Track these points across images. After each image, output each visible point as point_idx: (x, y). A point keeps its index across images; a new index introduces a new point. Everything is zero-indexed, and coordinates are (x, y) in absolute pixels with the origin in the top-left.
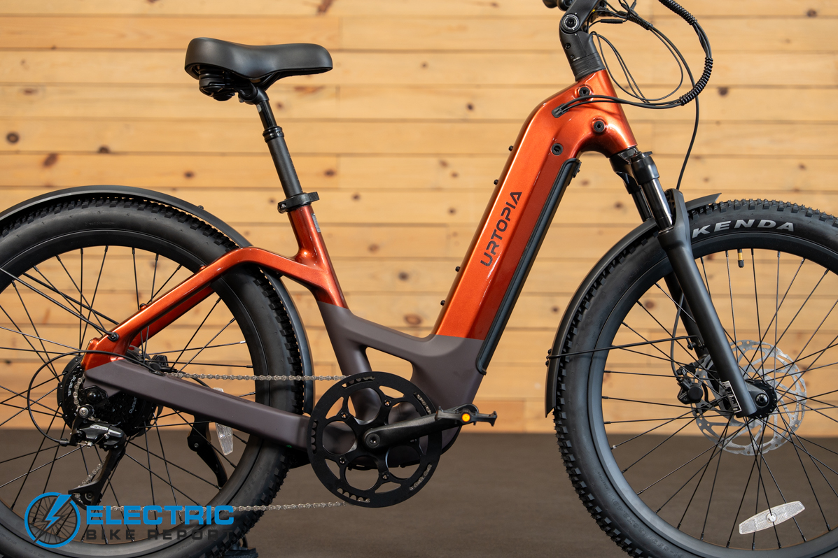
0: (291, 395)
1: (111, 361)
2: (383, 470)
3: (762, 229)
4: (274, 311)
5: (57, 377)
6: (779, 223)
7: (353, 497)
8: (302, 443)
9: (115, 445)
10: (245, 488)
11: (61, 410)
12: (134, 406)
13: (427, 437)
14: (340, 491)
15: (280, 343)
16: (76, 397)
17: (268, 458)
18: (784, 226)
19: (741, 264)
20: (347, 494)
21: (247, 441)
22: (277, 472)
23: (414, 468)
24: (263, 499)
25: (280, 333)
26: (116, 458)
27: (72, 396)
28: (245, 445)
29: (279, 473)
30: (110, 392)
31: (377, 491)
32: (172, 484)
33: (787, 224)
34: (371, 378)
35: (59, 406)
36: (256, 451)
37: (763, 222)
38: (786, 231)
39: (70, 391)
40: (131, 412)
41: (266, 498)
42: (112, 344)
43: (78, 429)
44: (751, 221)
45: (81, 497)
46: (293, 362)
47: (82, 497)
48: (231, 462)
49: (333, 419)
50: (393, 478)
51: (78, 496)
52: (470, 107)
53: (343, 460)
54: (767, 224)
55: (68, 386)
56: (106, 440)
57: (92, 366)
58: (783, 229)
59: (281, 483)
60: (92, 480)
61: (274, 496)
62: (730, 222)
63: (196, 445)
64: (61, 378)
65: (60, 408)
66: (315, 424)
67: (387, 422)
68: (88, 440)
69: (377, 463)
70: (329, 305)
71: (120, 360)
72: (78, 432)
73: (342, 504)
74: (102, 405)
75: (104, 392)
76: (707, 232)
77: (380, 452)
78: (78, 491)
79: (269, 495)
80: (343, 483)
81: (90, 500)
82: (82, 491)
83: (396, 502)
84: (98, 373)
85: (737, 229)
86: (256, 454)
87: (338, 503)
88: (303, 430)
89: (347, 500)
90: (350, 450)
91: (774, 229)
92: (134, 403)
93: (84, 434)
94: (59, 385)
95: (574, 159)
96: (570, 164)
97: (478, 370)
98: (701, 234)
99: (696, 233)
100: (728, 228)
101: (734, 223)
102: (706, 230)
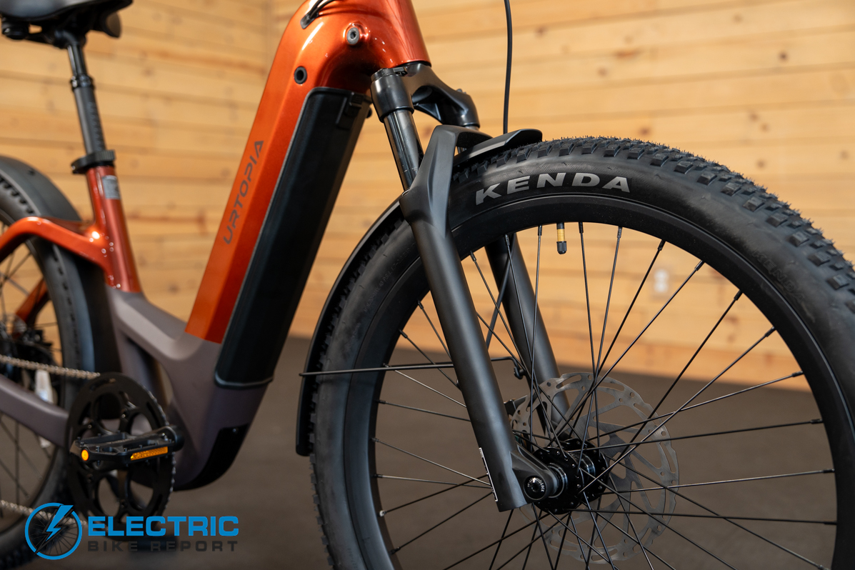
3: (579, 189)
6: (605, 179)
18: (611, 184)
19: (562, 248)
33: (618, 179)
37: (579, 176)
38: (617, 192)
44: (561, 176)
52: (783, 57)
54: (587, 180)
58: (613, 189)
62: (528, 177)
76: (498, 195)
85: (541, 189)
91: (599, 189)
95: (324, 88)
96: (320, 97)
97: (216, 383)
98: (488, 199)
99: (480, 196)
100: (527, 188)
101: (534, 178)
102: (495, 191)
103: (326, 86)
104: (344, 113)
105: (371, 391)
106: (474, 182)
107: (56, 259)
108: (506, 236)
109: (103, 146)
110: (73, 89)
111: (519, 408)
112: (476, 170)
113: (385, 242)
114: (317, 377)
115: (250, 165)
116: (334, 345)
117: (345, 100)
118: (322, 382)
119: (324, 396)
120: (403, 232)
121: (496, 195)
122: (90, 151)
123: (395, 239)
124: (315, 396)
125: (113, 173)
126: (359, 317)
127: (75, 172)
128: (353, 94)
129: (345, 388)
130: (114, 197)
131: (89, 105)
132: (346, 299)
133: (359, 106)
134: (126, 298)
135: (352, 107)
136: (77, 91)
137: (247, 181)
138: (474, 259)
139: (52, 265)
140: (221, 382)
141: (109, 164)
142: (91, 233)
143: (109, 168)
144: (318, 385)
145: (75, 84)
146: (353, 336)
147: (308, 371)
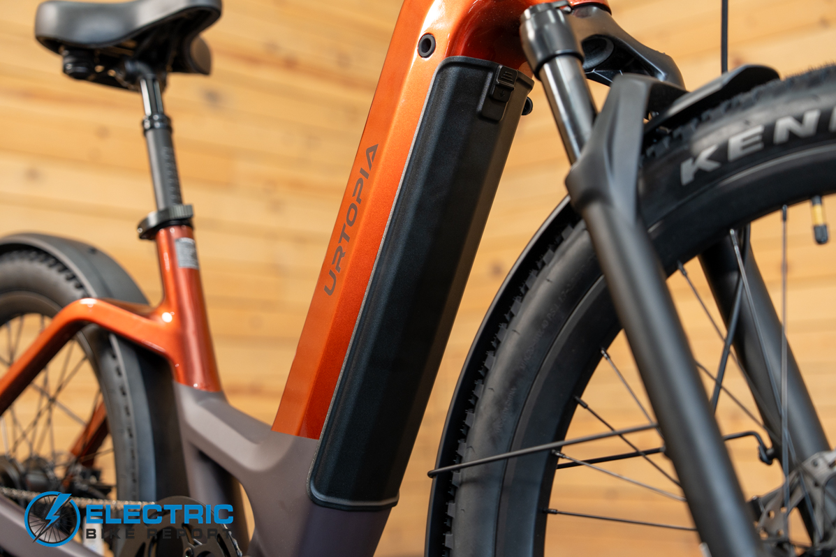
19: (821, 235)
44: (811, 118)
62: (760, 129)
76: (715, 165)
85: (782, 144)
95: (459, 57)
96: (453, 71)
97: (313, 500)
98: (700, 174)
99: (687, 171)
100: (759, 146)
101: (769, 131)
102: (711, 158)
103: (462, 55)
104: (489, 96)
105: (535, 494)
106: (677, 151)
107: (114, 357)
108: (732, 232)
109: (179, 201)
110: (145, 131)
111: (769, 507)
112: (680, 137)
113: (549, 261)
114: (455, 473)
115: (360, 181)
116: (479, 425)
117: (490, 76)
118: (461, 484)
119: (465, 505)
120: (575, 243)
121: (713, 165)
122: (162, 207)
123: (563, 253)
124: (451, 505)
125: (191, 236)
126: (516, 378)
127: (142, 237)
128: (501, 67)
129: (495, 490)
130: (190, 265)
131: (164, 150)
132: (494, 355)
133: (511, 85)
134: (199, 397)
135: (499, 86)
136: (150, 134)
137: (356, 203)
138: (685, 274)
139: (109, 364)
140: (320, 496)
141: (186, 223)
142: (161, 315)
143: (185, 228)
144: (455, 489)
145: (147, 125)
146: (506, 409)
147: (440, 467)
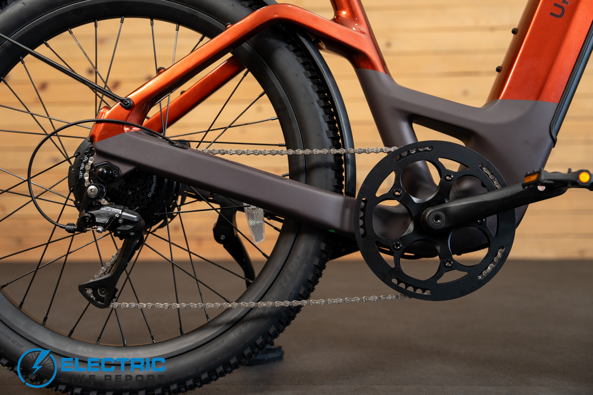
0: (331, 173)
1: (123, 131)
2: (446, 257)
4: (309, 79)
5: (68, 159)
7: (411, 289)
8: (347, 227)
9: (131, 230)
10: (281, 280)
11: (72, 197)
12: (153, 188)
13: (495, 216)
14: (395, 281)
15: (317, 116)
16: (87, 178)
17: (306, 245)
20: (402, 285)
21: (280, 228)
22: (317, 262)
23: (482, 253)
24: (301, 293)
25: (316, 104)
26: (133, 247)
27: (83, 177)
28: (279, 233)
29: (319, 262)
30: (125, 169)
31: (439, 281)
32: (198, 278)
34: (428, 149)
35: (71, 191)
36: (291, 238)
39: (81, 173)
40: (150, 195)
41: (305, 291)
42: (126, 112)
43: (86, 212)
45: (93, 293)
46: (332, 136)
47: (95, 293)
48: (263, 252)
49: (385, 197)
50: (457, 266)
51: (89, 291)
53: (398, 245)
55: (79, 168)
56: (119, 225)
57: (103, 137)
59: (320, 275)
60: (105, 273)
61: (312, 290)
63: (223, 237)
64: (73, 160)
65: (72, 194)
66: (363, 204)
67: (448, 198)
68: (99, 224)
69: (438, 248)
70: (370, 72)
71: (136, 132)
72: (86, 214)
73: (397, 297)
74: (116, 186)
75: (118, 169)
77: (441, 235)
78: (89, 286)
79: (307, 289)
80: (397, 272)
81: (104, 296)
82: (95, 286)
83: (463, 293)
84: (109, 146)
86: (292, 242)
87: (392, 295)
88: (348, 212)
89: (404, 293)
90: (405, 234)
92: (154, 186)
93: (93, 217)
94: (70, 168)
